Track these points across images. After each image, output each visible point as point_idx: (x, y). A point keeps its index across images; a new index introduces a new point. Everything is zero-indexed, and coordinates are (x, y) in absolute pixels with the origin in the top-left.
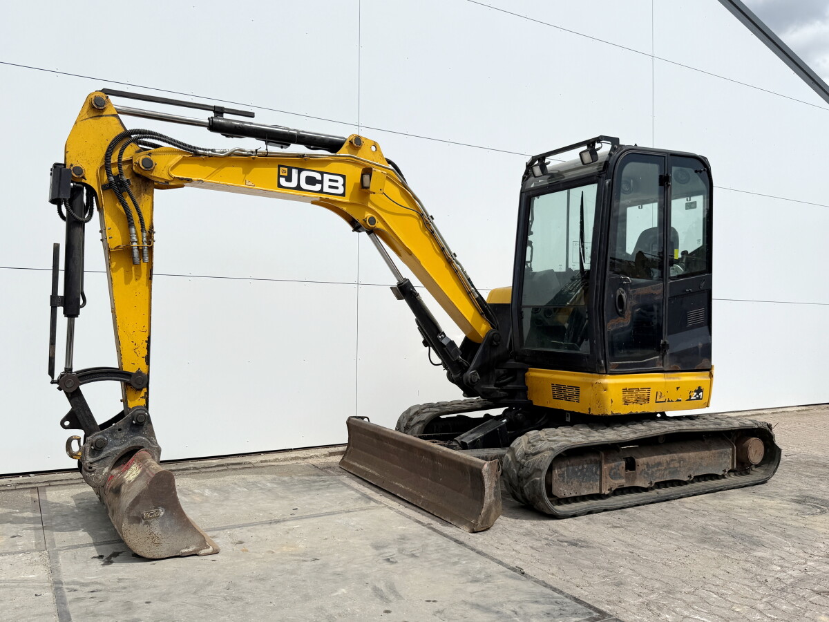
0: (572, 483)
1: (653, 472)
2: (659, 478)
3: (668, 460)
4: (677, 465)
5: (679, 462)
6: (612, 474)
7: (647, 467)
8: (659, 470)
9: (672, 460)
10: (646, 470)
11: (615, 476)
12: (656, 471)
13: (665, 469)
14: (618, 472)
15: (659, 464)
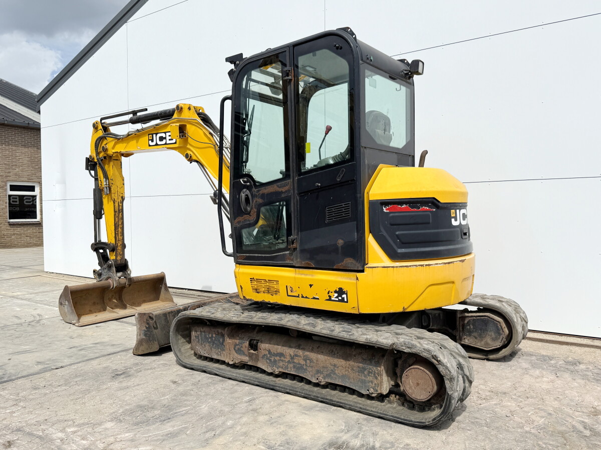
0: (205, 345)
1: (275, 361)
2: (282, 368)
3: (292, 354)
4: (303, 362)
5: (305, 360)
6: (236, 349)
7: (269, 353)
8: (282, 361)
9: (296, 355)
10: (268, 356)
11: (239, 351)
12: (279, 360)
13: (289, 362)
14: (242, 349)
15: (281, 355)
